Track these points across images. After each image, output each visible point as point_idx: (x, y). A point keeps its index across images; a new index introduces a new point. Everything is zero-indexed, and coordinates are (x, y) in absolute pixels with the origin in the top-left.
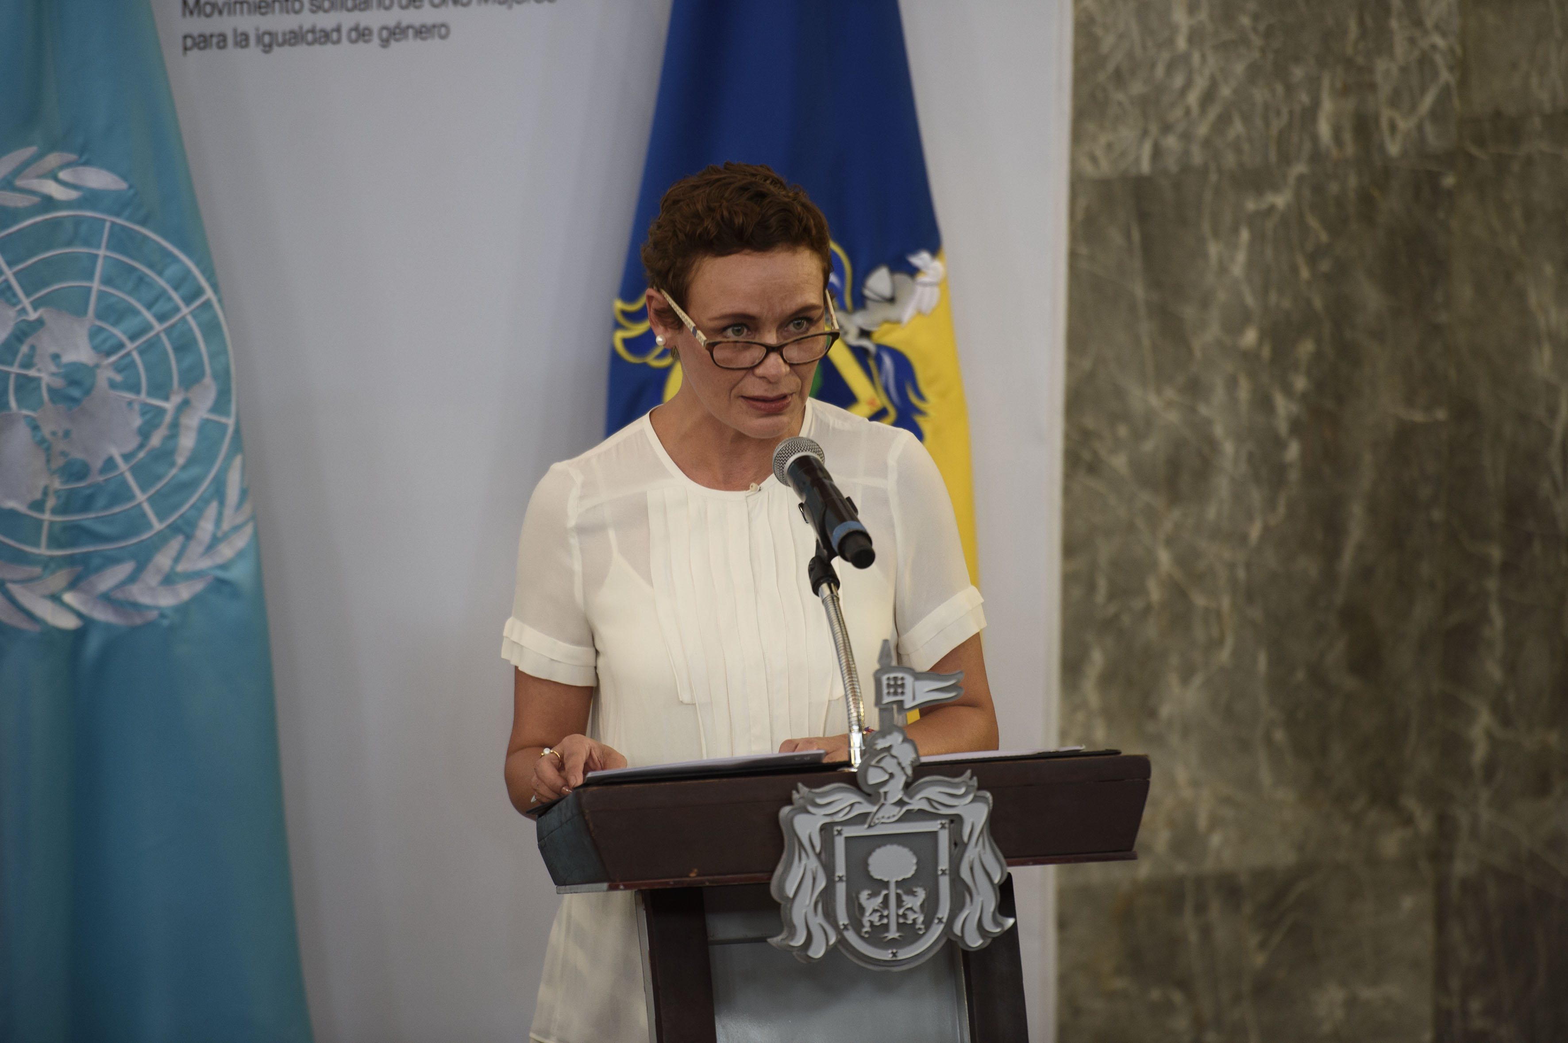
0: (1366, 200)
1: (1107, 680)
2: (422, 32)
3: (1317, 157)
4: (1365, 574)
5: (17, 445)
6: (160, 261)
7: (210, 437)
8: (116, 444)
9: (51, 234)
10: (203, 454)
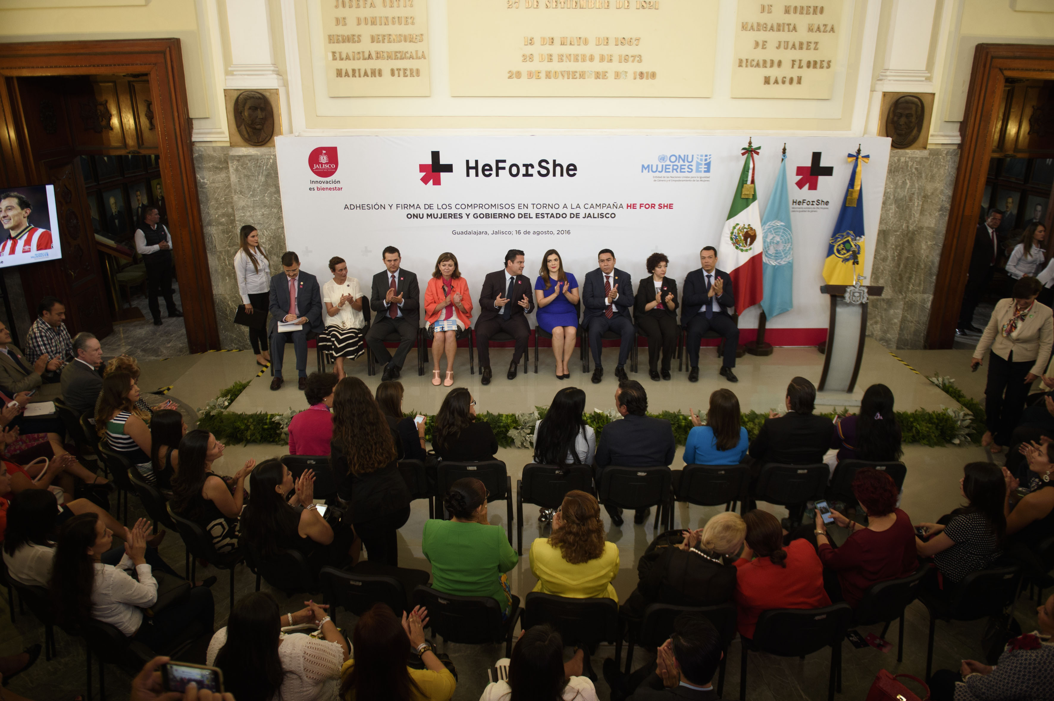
0: (907, 234)
3: (903, 229)
4: (902, 271)
5: (772, 248)
6: (787, 231)
7: (790, 248)
8: (781, 248)
9: (777, 228)
10: (789, 250)
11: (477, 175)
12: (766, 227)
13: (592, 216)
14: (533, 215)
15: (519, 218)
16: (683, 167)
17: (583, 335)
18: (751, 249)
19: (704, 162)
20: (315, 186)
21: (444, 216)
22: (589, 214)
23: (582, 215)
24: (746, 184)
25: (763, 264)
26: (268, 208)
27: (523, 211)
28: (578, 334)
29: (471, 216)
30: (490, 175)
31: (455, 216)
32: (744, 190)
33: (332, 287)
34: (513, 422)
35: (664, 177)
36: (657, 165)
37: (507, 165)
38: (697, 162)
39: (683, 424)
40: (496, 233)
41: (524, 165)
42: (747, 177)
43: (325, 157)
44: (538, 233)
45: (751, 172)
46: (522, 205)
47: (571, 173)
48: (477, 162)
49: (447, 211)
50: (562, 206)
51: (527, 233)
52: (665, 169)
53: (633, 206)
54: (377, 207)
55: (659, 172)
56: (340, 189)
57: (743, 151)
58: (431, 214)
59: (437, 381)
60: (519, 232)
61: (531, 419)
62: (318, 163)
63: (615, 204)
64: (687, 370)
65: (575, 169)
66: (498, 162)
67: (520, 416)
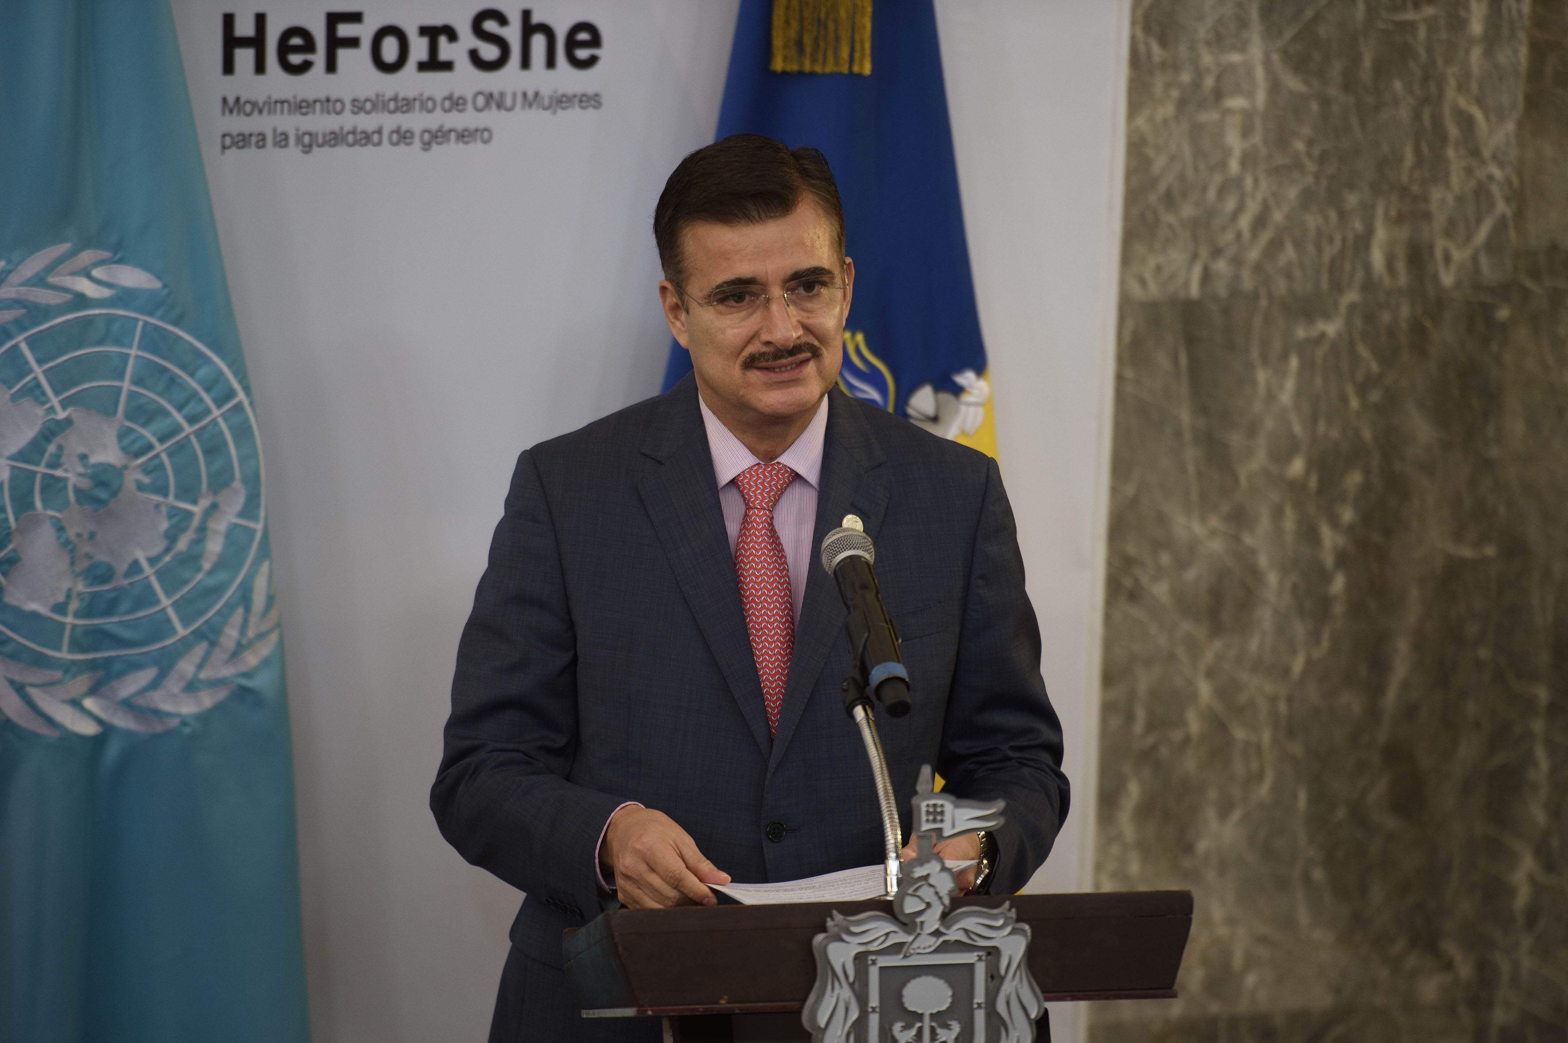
0: (1418, 331)
1: (1143, 812)
2: (465, 136)
3: (1369, 285)
4: (1410, 711)
5: (41, 547)
6: (193, 361)
7: (238, 542)
8: (141, 547)
9: (82, 333)
10: (230, 560)
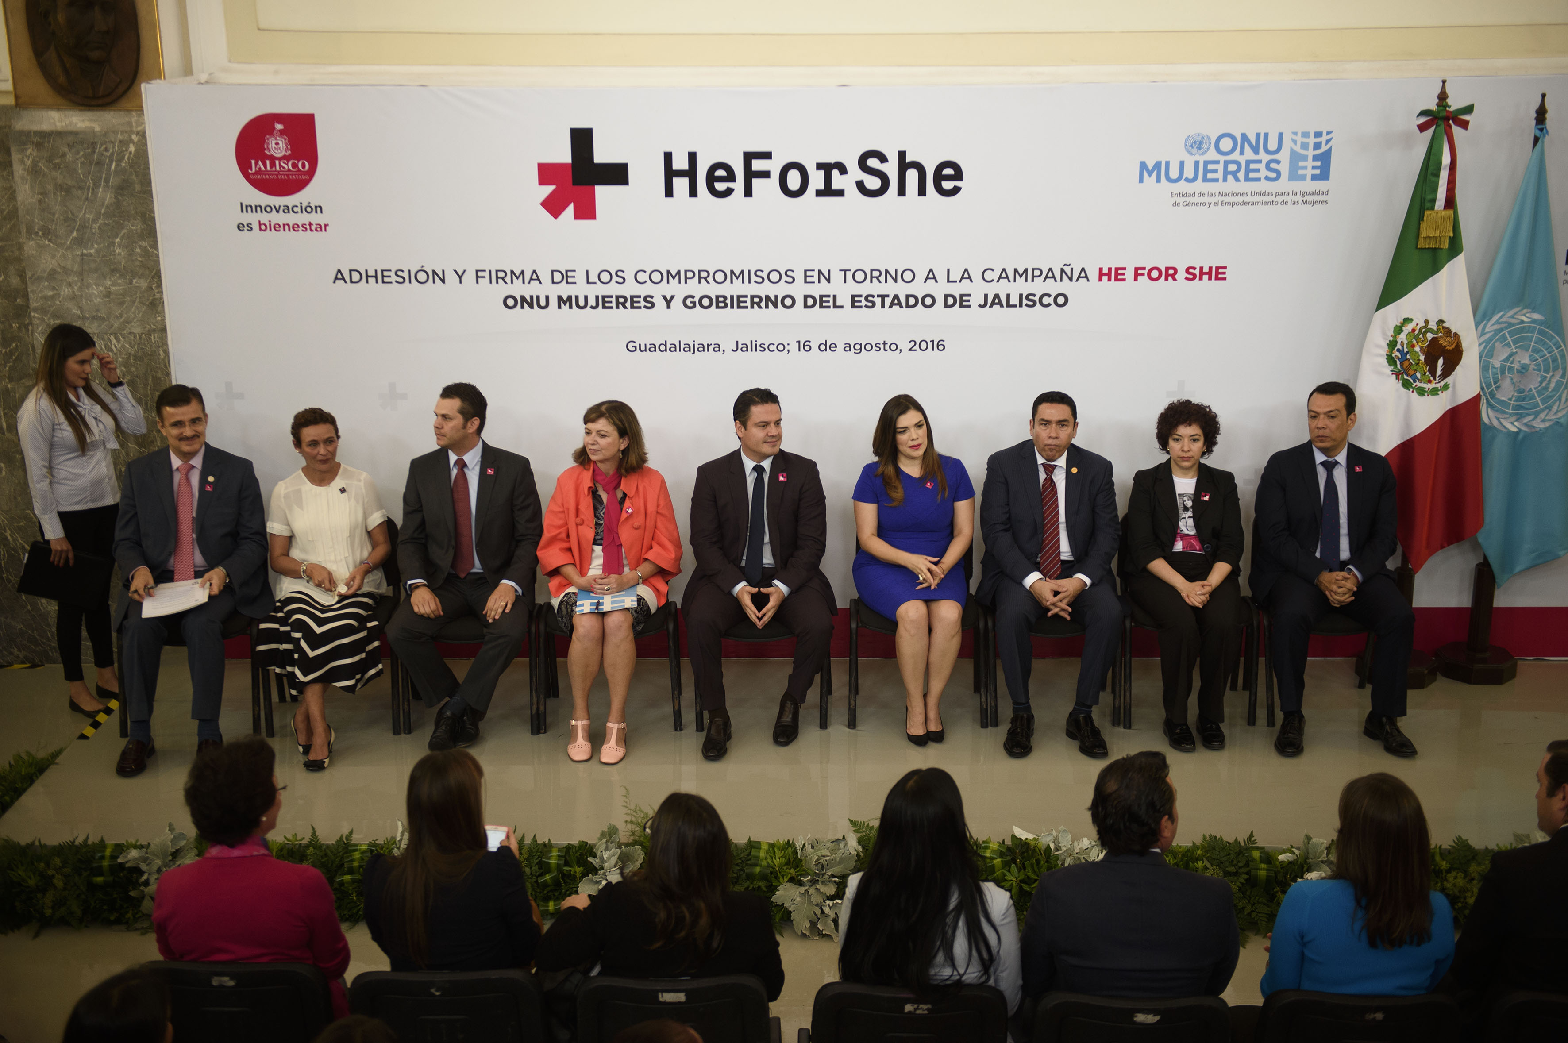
5: (1506, 384)
6: (1551, 338)
7: (1559, 385)
8: (1533, 384)
9: (1522, 330)
10: (1556, 389)
11: (693, 193)
12: (1491, 327)
13: (1004, 303)
14: (844, 300)
15: (806, 306)
16: (1252, 166)
17: (981, 625)
18: (1446, 387)
19: (1311, 153)
20: (253, 218)
21: (603, 302)
22: (997, 296)
23: (976, 299)
24: (1433, 208)
25: (1482, 427)
26: (122, 276)
27: (816, 290)
28: (965, 620)
29: (677, 303)
30: (729, 192)
31: (633, 302)
32: (1424, 225)
33: (299, 491)
34: (788, 863)
35: (1201, 195)
36: (1182, 164)
37: (774, 166)
38: (1293, 152)
39: (1263, 873)
40: (746, 348)
41: (820, 166)
42: (1435, 190)
43: (282, 143)
44: (859, 348)
45: (1444, 175)
46: (816, 274)
47: (947, 185)
48: (692, 157)
49: (613, 289)
50: (921, 275)
51: (827, 347)
52: (1204, 172)
53: (1115, 274)
54: (422, 277)
55: (1187, 180)
56: (322, 228)
57: (1423, 120)
58: (570, 298)
59: (580, 748)
60: (805, 346)
61: (838, 856)
62: (263, 157)
63: (1067, 270)
64: (1271, 723)
65: (958, 175)
66: (749, 157)
67: (808, 847)
